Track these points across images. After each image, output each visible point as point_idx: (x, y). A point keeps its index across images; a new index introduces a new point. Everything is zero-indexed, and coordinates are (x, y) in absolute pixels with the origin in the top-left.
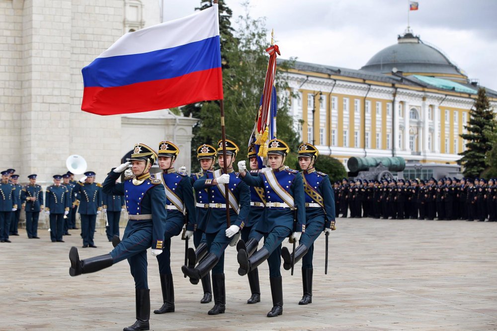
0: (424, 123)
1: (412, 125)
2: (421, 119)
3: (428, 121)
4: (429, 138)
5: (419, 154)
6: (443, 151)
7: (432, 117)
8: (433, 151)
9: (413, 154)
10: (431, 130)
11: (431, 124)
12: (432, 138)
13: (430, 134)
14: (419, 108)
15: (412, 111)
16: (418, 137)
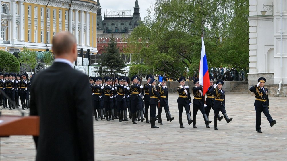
0: (12, 16)
1: (4, 19)
2: (10, 13)
3: (15, 15)
4: (16, 29)
5: (9, 43)
6: (26, 40)
7: (18, 12)
8: (19, 41)
9: (4, 42)
10: (18, 23)
11: (18, 18)
12: (18, 29)
13: (17, 26)
14: (9, 4)
15: (3, 7)
16: (7, 28)
